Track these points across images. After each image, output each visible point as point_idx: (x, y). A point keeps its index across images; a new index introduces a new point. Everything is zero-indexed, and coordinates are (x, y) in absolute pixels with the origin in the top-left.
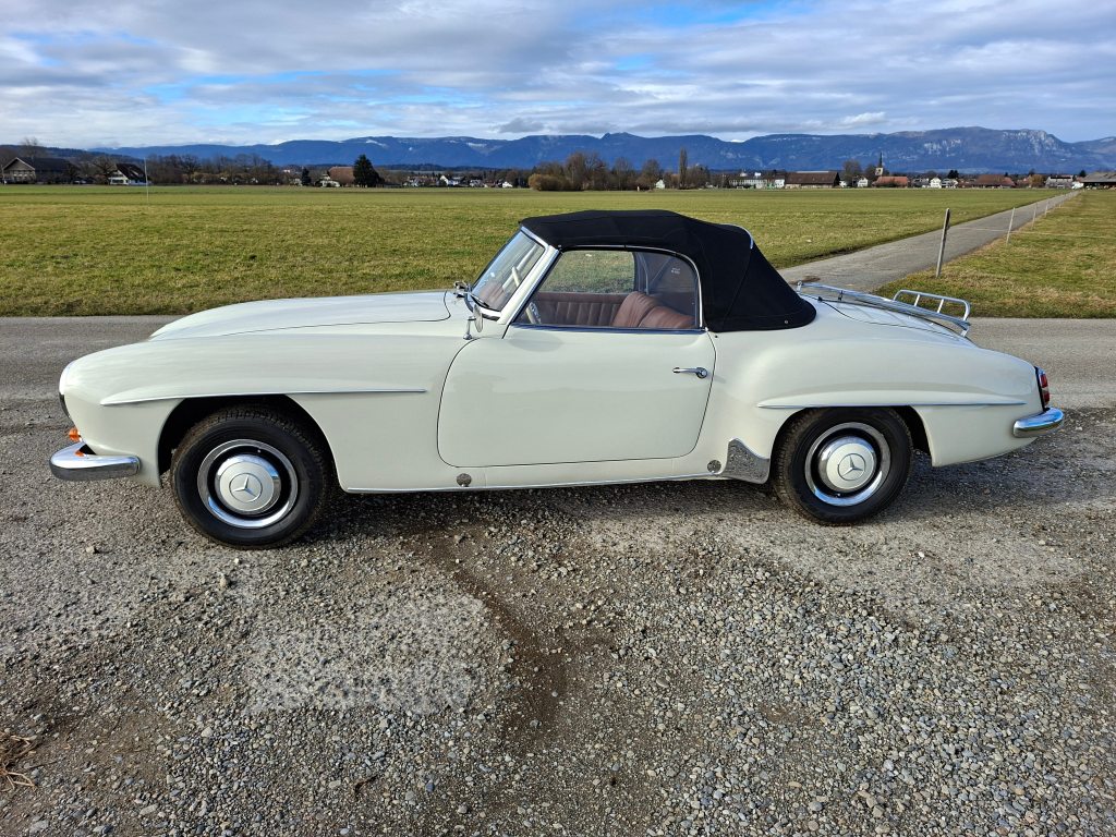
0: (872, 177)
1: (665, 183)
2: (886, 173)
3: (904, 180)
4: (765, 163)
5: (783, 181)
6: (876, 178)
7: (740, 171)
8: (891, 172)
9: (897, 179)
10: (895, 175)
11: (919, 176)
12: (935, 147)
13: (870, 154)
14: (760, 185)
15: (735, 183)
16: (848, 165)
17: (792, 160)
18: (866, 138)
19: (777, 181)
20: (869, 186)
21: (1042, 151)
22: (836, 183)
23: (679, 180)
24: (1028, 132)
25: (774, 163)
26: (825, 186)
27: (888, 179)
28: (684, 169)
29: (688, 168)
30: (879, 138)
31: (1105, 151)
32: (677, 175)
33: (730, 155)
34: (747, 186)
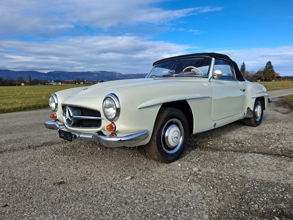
0: (84, 82)
1: (24, 84)
2: (87, 81)
3: (91, 82)
4: (54, 78)
5: (61, 83)
6: (85, 82)
7: (48, 80)
8: (88, 81)
9: (90, 82)
10: (89, 81)
11: (95, 82)
12: (96, 75)
13: (82, 77)
14: (54, 84)
15: (47, 84)
16: (77, 79)
17: (61, 78)
18: (80, 73)
19: (59, 83)
20: (83, 84)
21: (119, 76)
22: (75, 83)
23: (29, 83)
24: (115, 72)
25: (57, 78)
26: (73, 84)
27: (88, 82)
28: (30, 80)
29: (31, 80)
30: (83, 73)
31: (130, 76)
32: (28, 81)
33: (43, 76)
34: (51, 84)
